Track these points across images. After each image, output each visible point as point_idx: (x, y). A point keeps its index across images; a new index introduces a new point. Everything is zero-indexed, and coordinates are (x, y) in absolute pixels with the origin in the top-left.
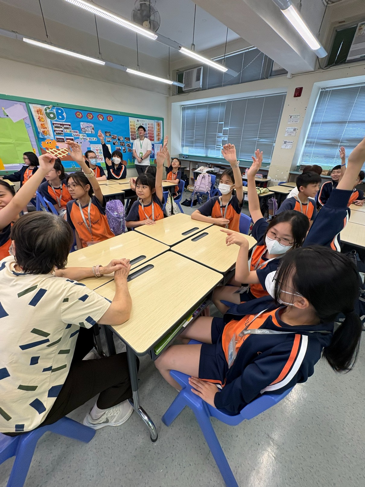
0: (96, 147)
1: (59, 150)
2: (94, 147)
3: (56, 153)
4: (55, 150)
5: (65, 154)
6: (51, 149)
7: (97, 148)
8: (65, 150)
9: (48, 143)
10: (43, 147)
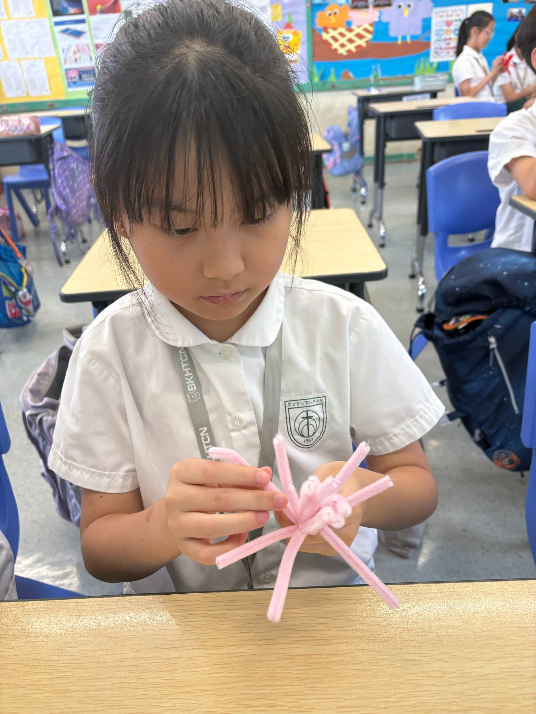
0: (448, 16)
1: (350, 30)
2: (442, 16)
3: (342, 40)
4: (342, 30)
5: (362, 42)
6: (335, 29)
7: (449, 19)
8: (366, 30)
9: (330, 14)
10: (319, 26)
